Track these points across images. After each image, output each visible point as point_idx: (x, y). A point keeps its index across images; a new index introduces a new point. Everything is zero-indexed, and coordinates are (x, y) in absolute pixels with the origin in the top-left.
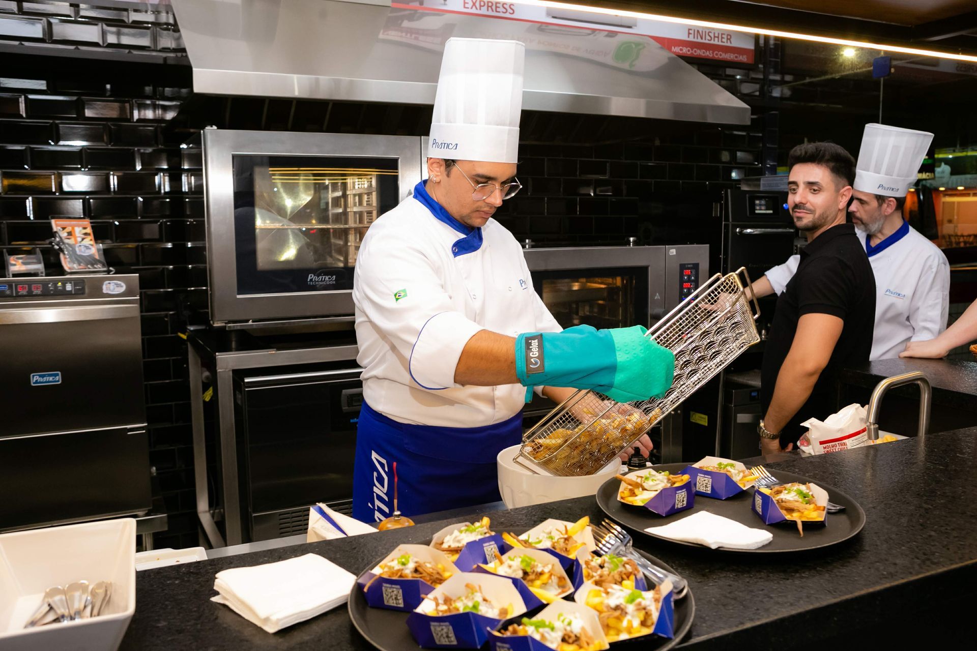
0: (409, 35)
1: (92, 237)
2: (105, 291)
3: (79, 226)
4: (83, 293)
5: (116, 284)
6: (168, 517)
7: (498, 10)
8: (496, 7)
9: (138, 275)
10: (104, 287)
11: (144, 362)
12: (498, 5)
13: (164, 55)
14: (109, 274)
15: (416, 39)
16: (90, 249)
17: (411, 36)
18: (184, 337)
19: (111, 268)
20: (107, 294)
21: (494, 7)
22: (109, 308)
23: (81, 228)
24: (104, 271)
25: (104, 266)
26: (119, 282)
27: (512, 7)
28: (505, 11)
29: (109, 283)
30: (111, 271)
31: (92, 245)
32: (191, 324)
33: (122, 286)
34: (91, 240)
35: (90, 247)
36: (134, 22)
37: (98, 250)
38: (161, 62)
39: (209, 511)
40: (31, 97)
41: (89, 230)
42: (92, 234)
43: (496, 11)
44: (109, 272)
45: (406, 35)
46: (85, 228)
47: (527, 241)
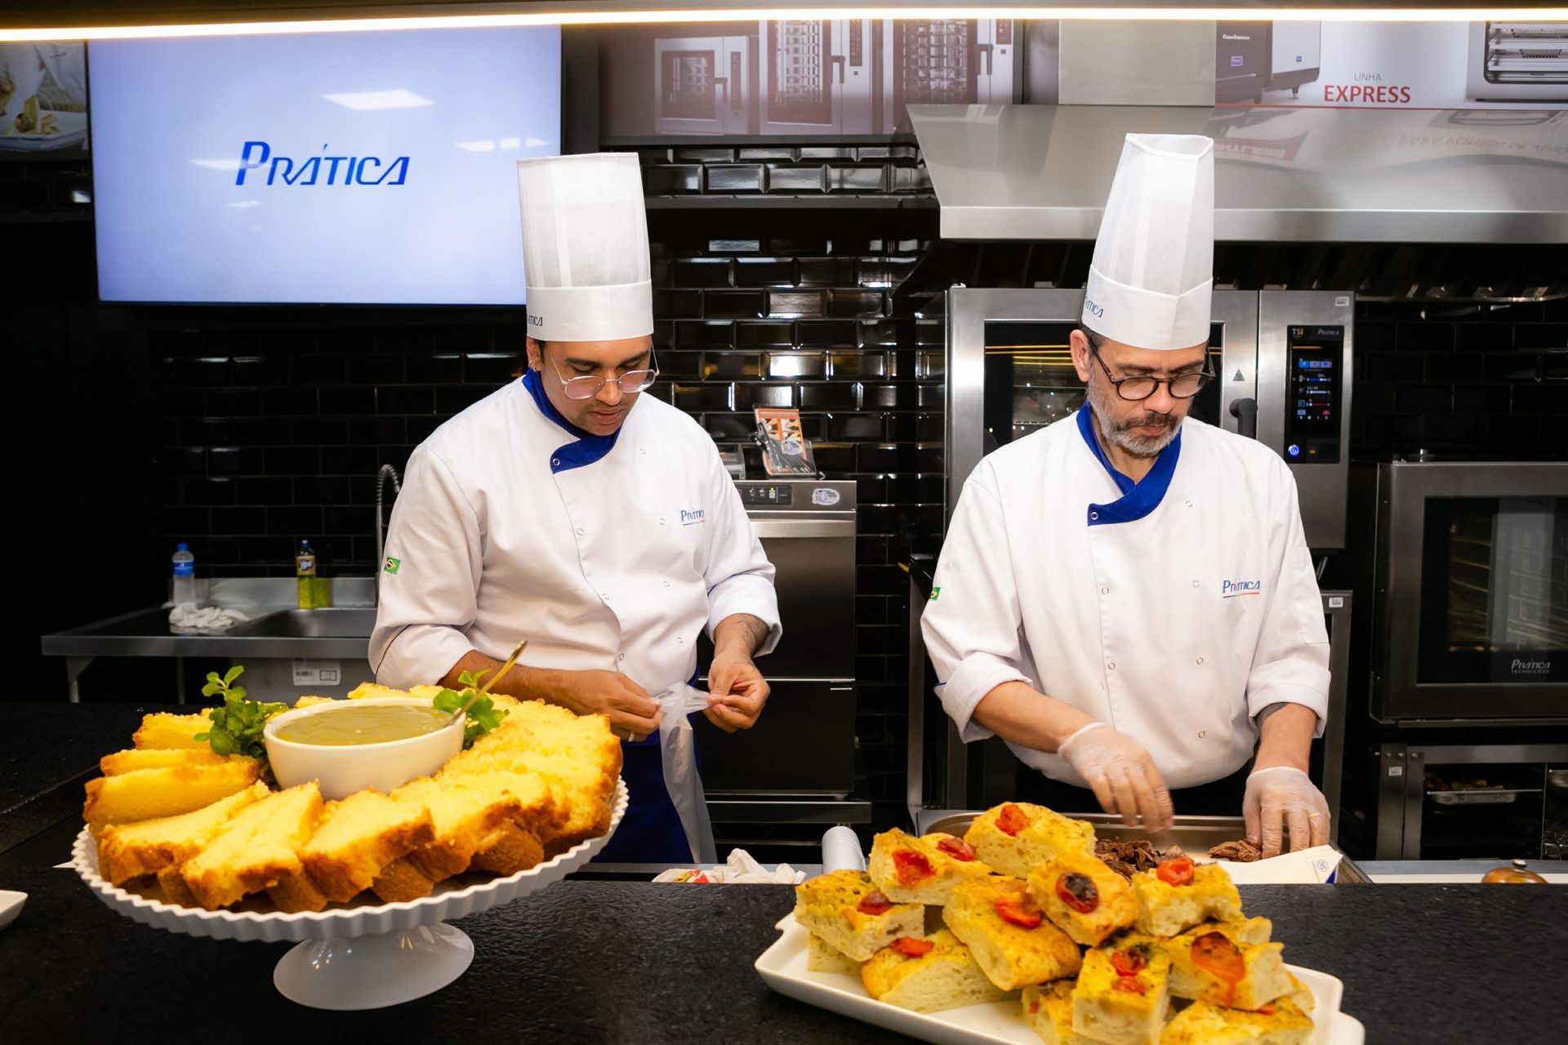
0: (1236, 147)
1: (800, 432)
2: (814, 501)
3: (785, 418)
4: (789, 503)
5: (828, 493)
6: (873, 804)
7: (1382, 97)
8: (1379, 94)
9: (855, 482)
10: (814, 496)
11: (857, 598)
12: (1382, 91)
13: (900, 198)
14: (818, 479)
15: (1248, 152)
16: (797, 447)
17: (1240, 148)
18: (906, 569)
19: (821, 473)
20: (817, 505)
21: (1375, 95)
22: (818, 524)
23: (788, 420)
24: (812, 477)
25: (812, 470)
26: (832, 491)
27: (1406, 91)
28: (1393, 98)
29: (821, 491)
30: (822, 476)
31: (800, 442)
32: (915, 552)
33: (836, 496)
34: (799, 436)
35: (798, 444)
36: (864, 160)
37: (807, 450)
38: (895, 206)
39: (923, 805)
40: (741, 260)
41: (797, 423)
42: (800, 428)
43: (1379, 100)
44: (818, 477)
45: (1233, 147)
46: (792, 421)
47: (1422, 452)
